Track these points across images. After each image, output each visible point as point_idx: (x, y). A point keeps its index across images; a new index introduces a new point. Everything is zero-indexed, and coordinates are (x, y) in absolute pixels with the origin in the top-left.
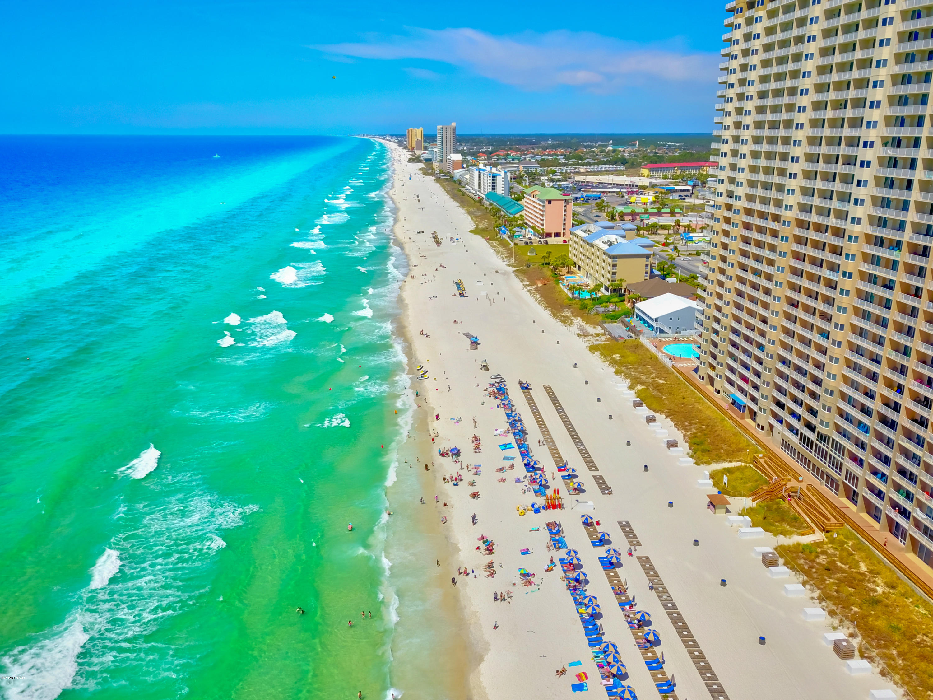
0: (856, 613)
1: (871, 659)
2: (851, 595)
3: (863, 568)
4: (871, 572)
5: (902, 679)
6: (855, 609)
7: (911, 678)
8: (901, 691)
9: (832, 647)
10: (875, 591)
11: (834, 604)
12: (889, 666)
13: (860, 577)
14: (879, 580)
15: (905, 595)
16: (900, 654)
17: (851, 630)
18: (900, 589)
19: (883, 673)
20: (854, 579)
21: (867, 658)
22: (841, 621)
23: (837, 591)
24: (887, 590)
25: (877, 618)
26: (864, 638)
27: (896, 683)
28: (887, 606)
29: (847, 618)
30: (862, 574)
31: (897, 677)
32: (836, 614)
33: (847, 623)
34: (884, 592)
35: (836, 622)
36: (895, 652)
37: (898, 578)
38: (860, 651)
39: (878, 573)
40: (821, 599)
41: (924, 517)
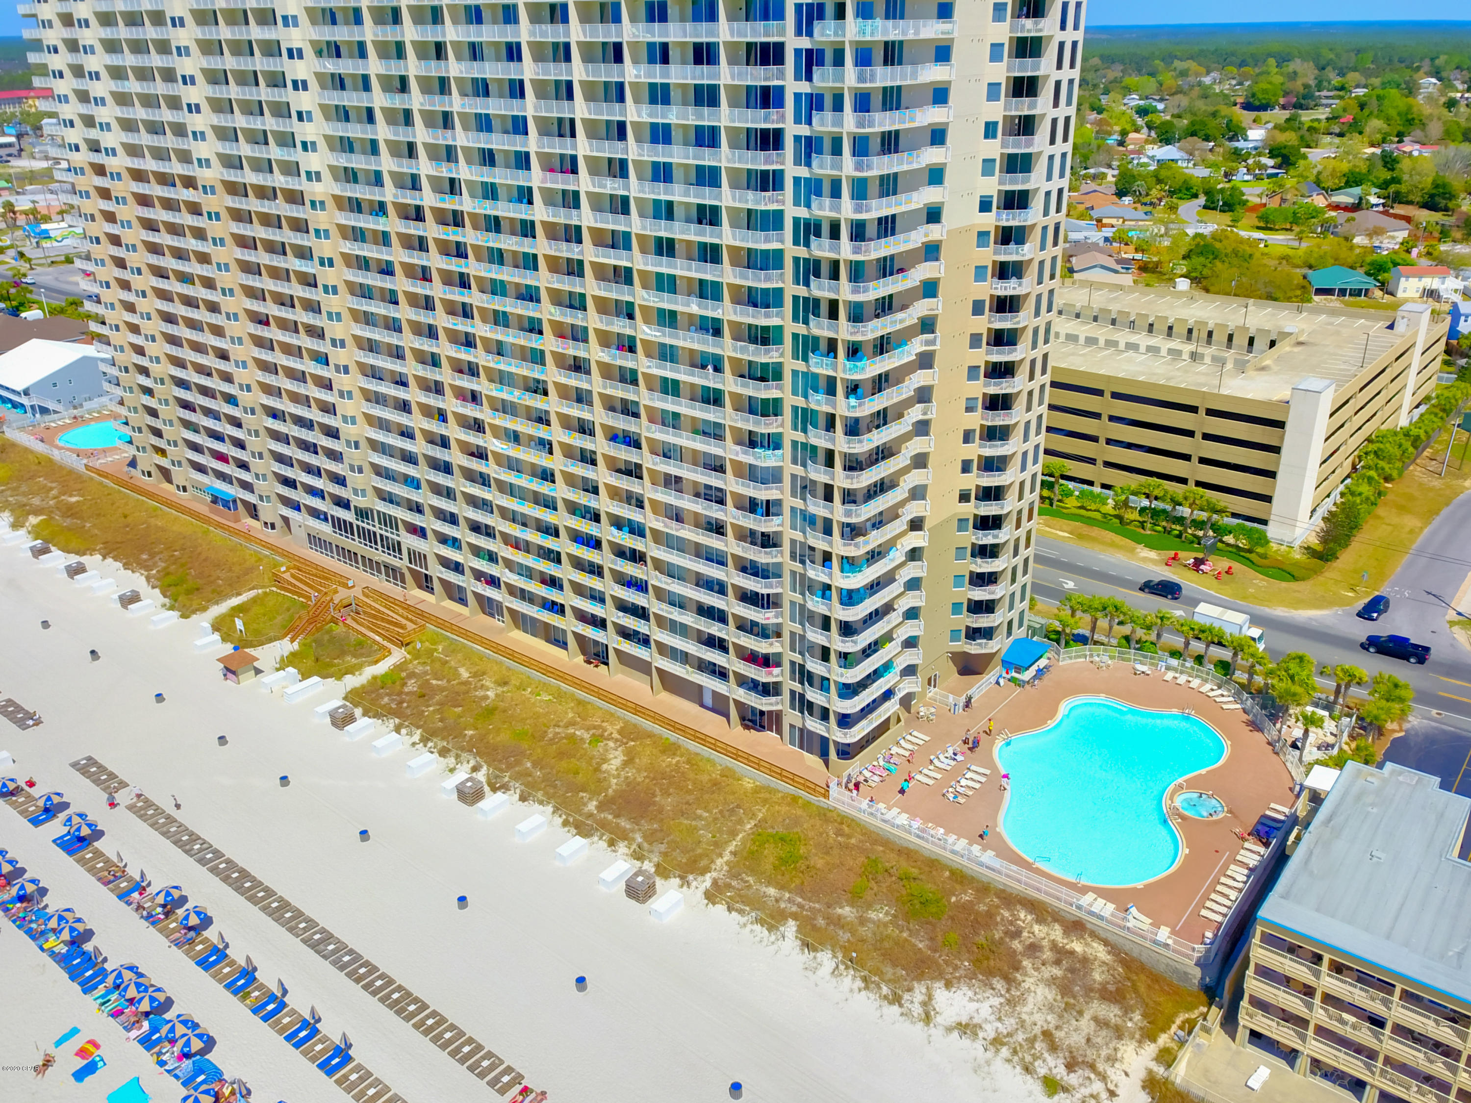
0: (472, 737)
1: (505, 788)
2: (460, 717)
3: (464, 674)
4: (475, 675)
5: (546, 794)
6: (470, 733)
7: (555, 787)
8: (550, 809)
9: (455, 796)
10: (486, 697)
11: (443, 739)
12: (527, 785)
13: (464, 688)
14: (487, 682)
15: (521, 687)
16: (535, 764)
17: (472, 763)
18: (514, 682)
19: (523, 799)
20: (458, 693)
21: (499, 789)
22: (457, 757)
23: (441, 720)
24: (500, 690)
25: (498, 731)
26: (489, 765)
27: (541, 803)
28: (505, 711)
29: (463, 749)
30: (466, 683)
31: (540, 795)
32: (449, 750)
33: (464, 755)
34: (497, 695)
35: (451, 761)
36: (529, 765)
37: (509, 669)
38: (490, 784)
39: (484, 673)
40: (424, 740)
41: (516, 577)
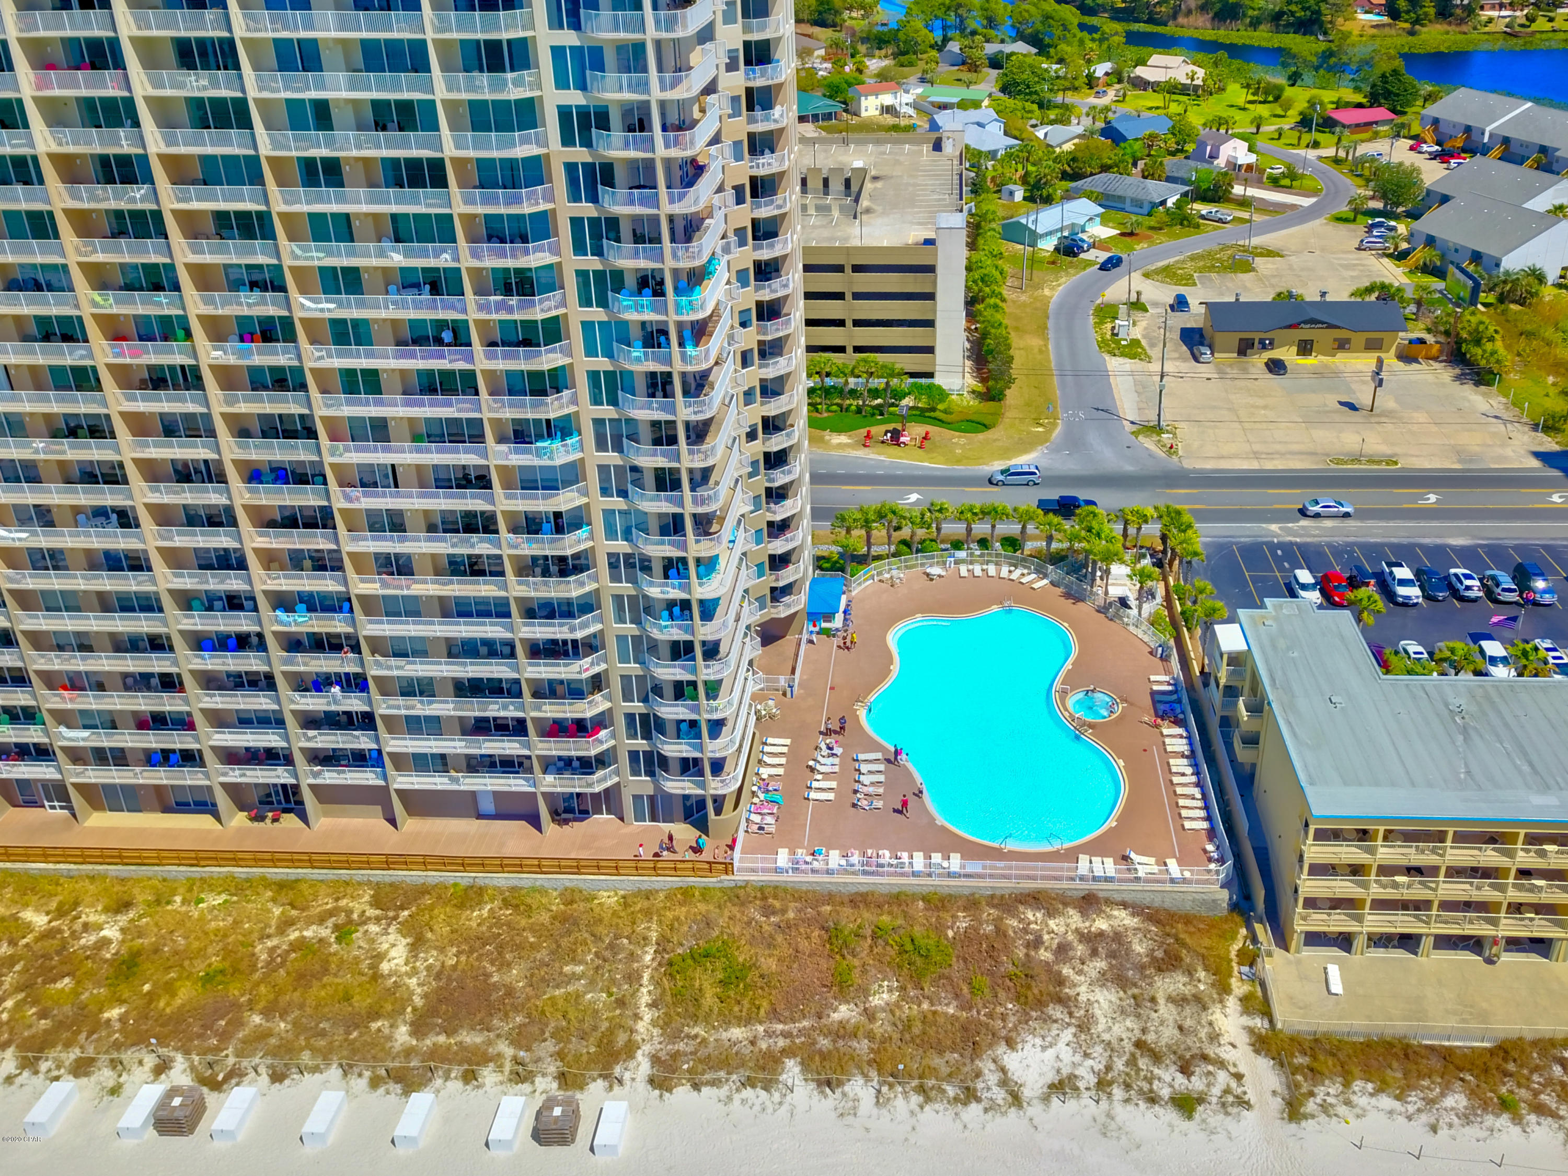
0: (122, 1019)
1: (236, 1075)
2: (76, 993)
3: (38, 920)
4: (61, 913)
5: (314, 1050)
6: (114, 1013)
7: (323, 1034)
8: (334, 1072)
9: (151, 1133)
10: (105, 943)
11: (68, 1045)
12: (273, 1053)
13: (47, 943)
14: (91, 916)
15: (160, 901)
16: (267, 1013)
17: (150, 1061)
18: (142, 896)
19: (277, 1077)
20: (46, 957)
21: (227, 1079)
22: (115, 1064)
23: (43, 1015)
24: (123, 919)
25: (170, 989)
26: (187, 1052)
27: (315, 1069)
28: (156, 951)
29: (118, 1046)
30: (49, 934)
31: (306, 1057)
32: (91, 1061)
33: (128, 1056)
34: (123, 930)
35: (106, 1076)
36: (257, 1019)
37: (123, 881)
38: (203, 1081)
39: (76, 904)
40: (29, 1064)
41: (86, 733)
